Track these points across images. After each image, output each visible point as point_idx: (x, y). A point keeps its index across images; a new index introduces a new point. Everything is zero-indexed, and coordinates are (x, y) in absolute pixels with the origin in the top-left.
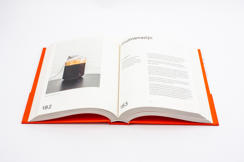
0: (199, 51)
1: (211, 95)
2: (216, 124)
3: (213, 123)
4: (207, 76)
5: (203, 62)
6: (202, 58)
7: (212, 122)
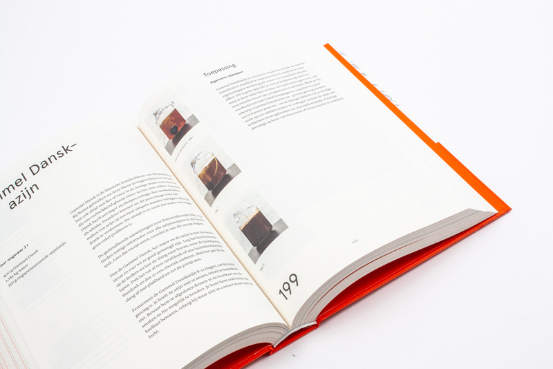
0: (328, 47)
1: (439, 143)
2: (503, 209)
3: (497, 212)
4: (394, 103)
5: (360, 71)
6: (351, 63)
7: (493, 210)
